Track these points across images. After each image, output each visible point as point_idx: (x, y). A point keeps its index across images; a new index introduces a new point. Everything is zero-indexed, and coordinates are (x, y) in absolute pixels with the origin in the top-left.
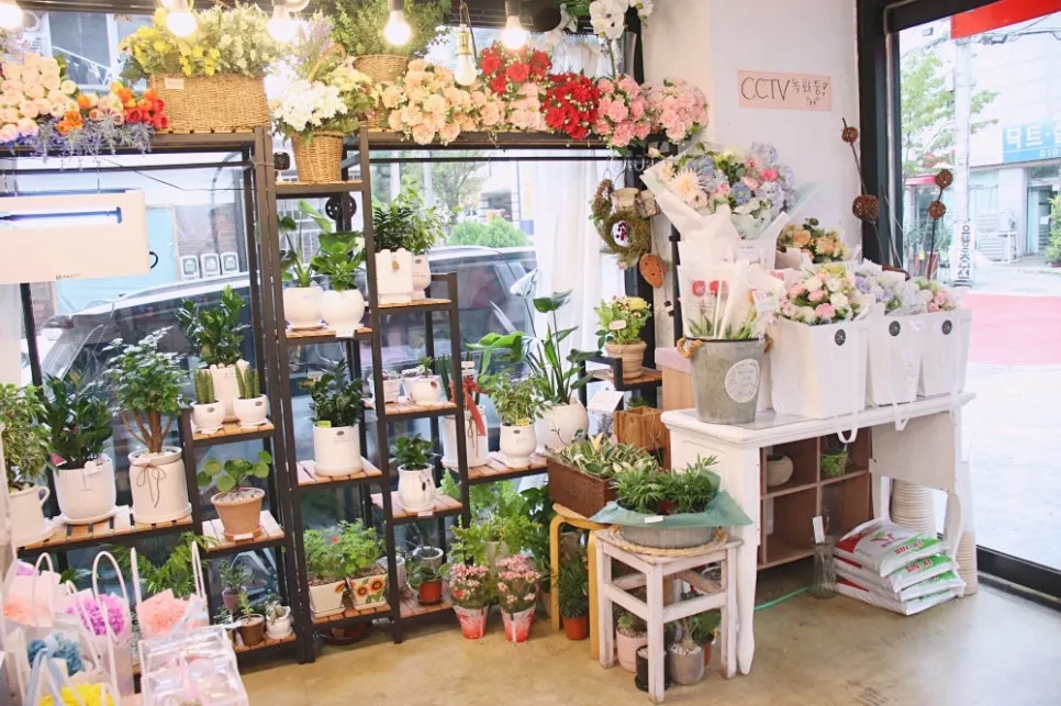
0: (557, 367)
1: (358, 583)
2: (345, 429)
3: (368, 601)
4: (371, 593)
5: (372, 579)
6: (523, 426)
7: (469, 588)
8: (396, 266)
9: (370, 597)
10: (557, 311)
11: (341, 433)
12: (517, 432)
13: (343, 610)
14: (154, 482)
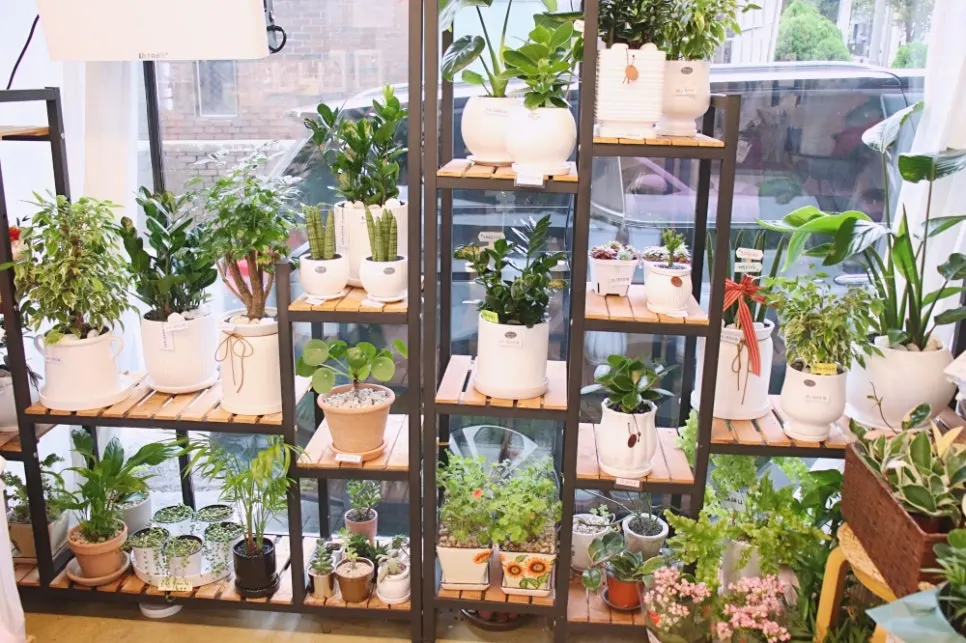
0: (914, 282)
1: (509, 558)
2: (520, 330)
3: (523, 585)
4: (527, 575)
5: (531, 557)
6: (824, 377)
7: (670, 615)
8: (632, 74)
9: (526, 581)
10: (937, 182)
11: (511, 335)
12: (809, 383)
13: (484, 588)
14: (238, 361)
